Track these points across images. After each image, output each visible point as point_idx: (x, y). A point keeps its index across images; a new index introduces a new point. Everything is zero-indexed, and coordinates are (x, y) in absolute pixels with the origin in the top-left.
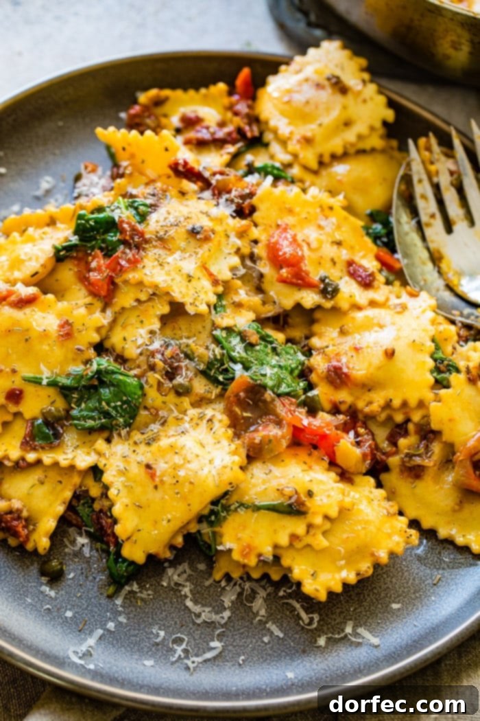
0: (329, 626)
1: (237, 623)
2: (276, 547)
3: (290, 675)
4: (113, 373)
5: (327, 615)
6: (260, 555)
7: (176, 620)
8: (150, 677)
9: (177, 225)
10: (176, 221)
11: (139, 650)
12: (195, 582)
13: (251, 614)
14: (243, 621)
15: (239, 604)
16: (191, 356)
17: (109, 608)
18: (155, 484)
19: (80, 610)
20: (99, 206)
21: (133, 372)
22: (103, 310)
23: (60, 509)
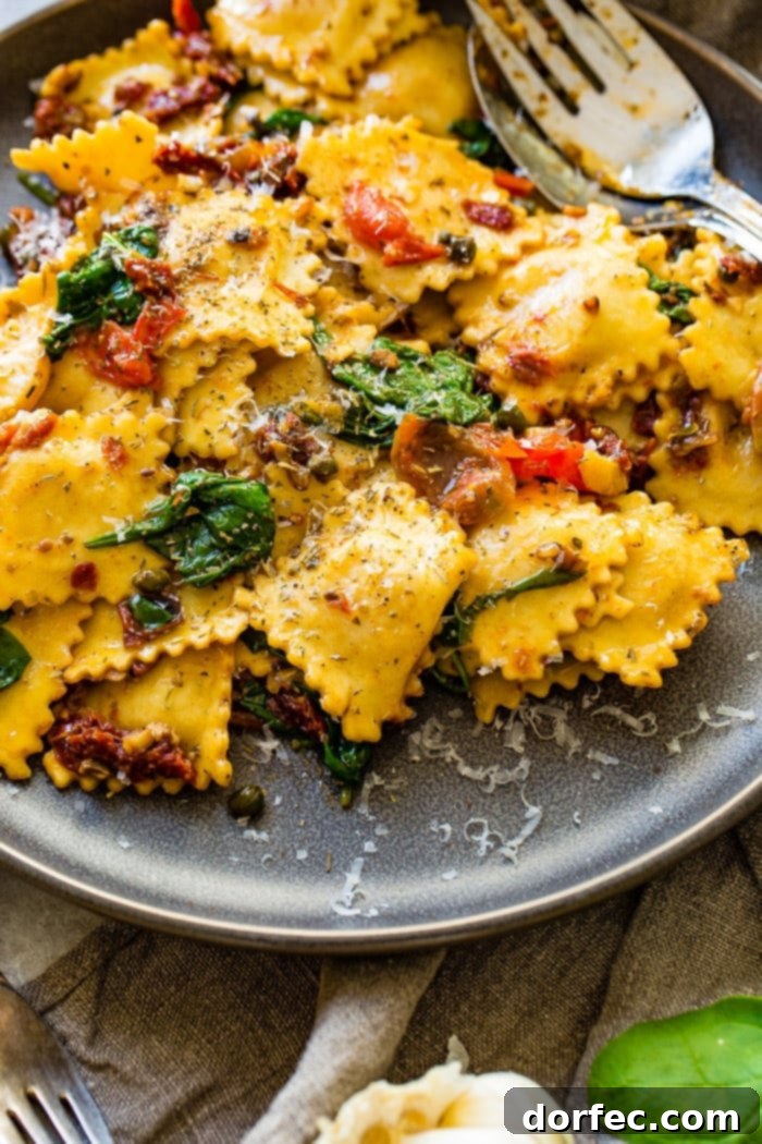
0: (675, 721)
1: (544, 770)
2: (562, 637)
3: (656, 810)
4: (216, 485)
5: (663, 708)
6: (544, 658)
7: (456, 801)
8: (462, 892)
9: (209, 241)
10: (205, 234)
11: (426, 864)
12: (457, 738)
13: (557, 750)
14: (551, 765)
15: (534, 743)
16: (316, 419)
17: (354, 824)
18: (352, 617)
19: (314, 843)
20: (80, 257)
21: (245, 474)
22: (156, 403)
23: (225, 711)
